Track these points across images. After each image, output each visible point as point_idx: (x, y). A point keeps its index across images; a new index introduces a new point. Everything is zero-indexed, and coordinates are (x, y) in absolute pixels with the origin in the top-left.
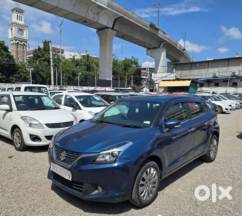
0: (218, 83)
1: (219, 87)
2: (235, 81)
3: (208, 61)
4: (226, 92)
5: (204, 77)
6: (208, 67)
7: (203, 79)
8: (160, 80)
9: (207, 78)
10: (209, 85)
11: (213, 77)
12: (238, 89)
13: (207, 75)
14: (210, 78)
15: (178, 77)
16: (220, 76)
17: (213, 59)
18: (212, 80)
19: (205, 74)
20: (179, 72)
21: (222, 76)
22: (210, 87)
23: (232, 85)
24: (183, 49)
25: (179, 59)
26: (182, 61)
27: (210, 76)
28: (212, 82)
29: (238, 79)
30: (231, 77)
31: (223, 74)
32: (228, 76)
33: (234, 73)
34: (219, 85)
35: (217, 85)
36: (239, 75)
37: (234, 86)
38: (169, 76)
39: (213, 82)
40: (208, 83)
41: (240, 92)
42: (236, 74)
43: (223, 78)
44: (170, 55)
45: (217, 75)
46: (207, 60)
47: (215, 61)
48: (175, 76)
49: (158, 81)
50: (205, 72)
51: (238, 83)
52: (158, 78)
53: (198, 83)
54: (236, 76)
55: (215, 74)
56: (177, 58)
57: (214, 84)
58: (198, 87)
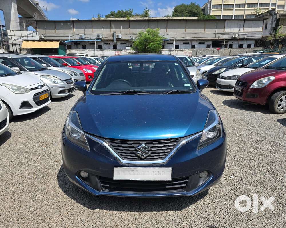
0: (85, 46)
1: (87, 50)
2: (100, 44)
3: (73, 21)
4: (94, 55)
5: (71, 38)
6: (74, 27)
7: (70, 41)
8: (21, 40)
9: (74, 40)
10: (77, 48)
11: (80, 39)
12: (104, 52)
13: (74, 37)
14: (77, 40)
15: (42, 37)
16: (86, 39)
17: (77, 20)
18: (79, 42)
19: (71, 35)
20: (42, 31)
21: (88, 38)
22: (79, 50)
23: (97, 47)
24: (36, 3)
25: (33, 16)
26: (36, 17)
27: (77, 38)
28: (79, 44)
29: (102, 42)
30: (97, 40)
31: (88, 36)
32: (94, 38)
33: (98, 36)
34: (87, 48)
35: (84, 47)
36: (102, 38)
37: (99, 49)
38: (31, 35)
39: (81, 44)
40: (76, 46)
41: (105, 54)
42: (100, 37)
43: (90, 40)
44: (22, 9)
45: (83, 37)
46: (71, 20)
47: (78, 21)
48: (38, 36)
49: (17, 40)
50: (70, 33)
51: (102, 45)
52: (16, 38)
53: (66, 45)
54: (100, 39)
55: (81, 36)
56: (31, 14)
57: (81, 47)
58: (67, 50)
